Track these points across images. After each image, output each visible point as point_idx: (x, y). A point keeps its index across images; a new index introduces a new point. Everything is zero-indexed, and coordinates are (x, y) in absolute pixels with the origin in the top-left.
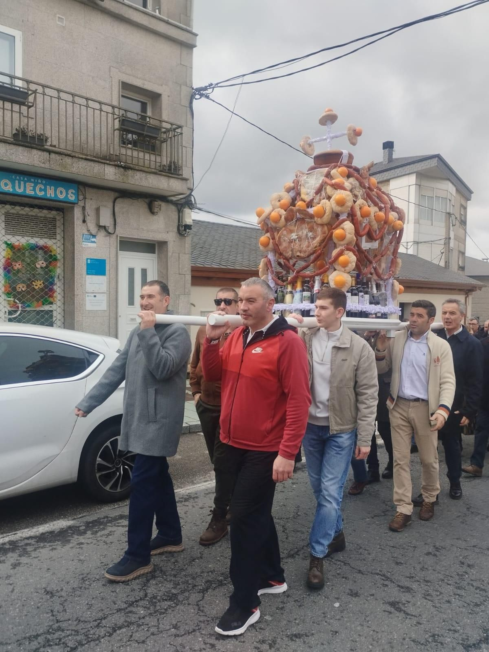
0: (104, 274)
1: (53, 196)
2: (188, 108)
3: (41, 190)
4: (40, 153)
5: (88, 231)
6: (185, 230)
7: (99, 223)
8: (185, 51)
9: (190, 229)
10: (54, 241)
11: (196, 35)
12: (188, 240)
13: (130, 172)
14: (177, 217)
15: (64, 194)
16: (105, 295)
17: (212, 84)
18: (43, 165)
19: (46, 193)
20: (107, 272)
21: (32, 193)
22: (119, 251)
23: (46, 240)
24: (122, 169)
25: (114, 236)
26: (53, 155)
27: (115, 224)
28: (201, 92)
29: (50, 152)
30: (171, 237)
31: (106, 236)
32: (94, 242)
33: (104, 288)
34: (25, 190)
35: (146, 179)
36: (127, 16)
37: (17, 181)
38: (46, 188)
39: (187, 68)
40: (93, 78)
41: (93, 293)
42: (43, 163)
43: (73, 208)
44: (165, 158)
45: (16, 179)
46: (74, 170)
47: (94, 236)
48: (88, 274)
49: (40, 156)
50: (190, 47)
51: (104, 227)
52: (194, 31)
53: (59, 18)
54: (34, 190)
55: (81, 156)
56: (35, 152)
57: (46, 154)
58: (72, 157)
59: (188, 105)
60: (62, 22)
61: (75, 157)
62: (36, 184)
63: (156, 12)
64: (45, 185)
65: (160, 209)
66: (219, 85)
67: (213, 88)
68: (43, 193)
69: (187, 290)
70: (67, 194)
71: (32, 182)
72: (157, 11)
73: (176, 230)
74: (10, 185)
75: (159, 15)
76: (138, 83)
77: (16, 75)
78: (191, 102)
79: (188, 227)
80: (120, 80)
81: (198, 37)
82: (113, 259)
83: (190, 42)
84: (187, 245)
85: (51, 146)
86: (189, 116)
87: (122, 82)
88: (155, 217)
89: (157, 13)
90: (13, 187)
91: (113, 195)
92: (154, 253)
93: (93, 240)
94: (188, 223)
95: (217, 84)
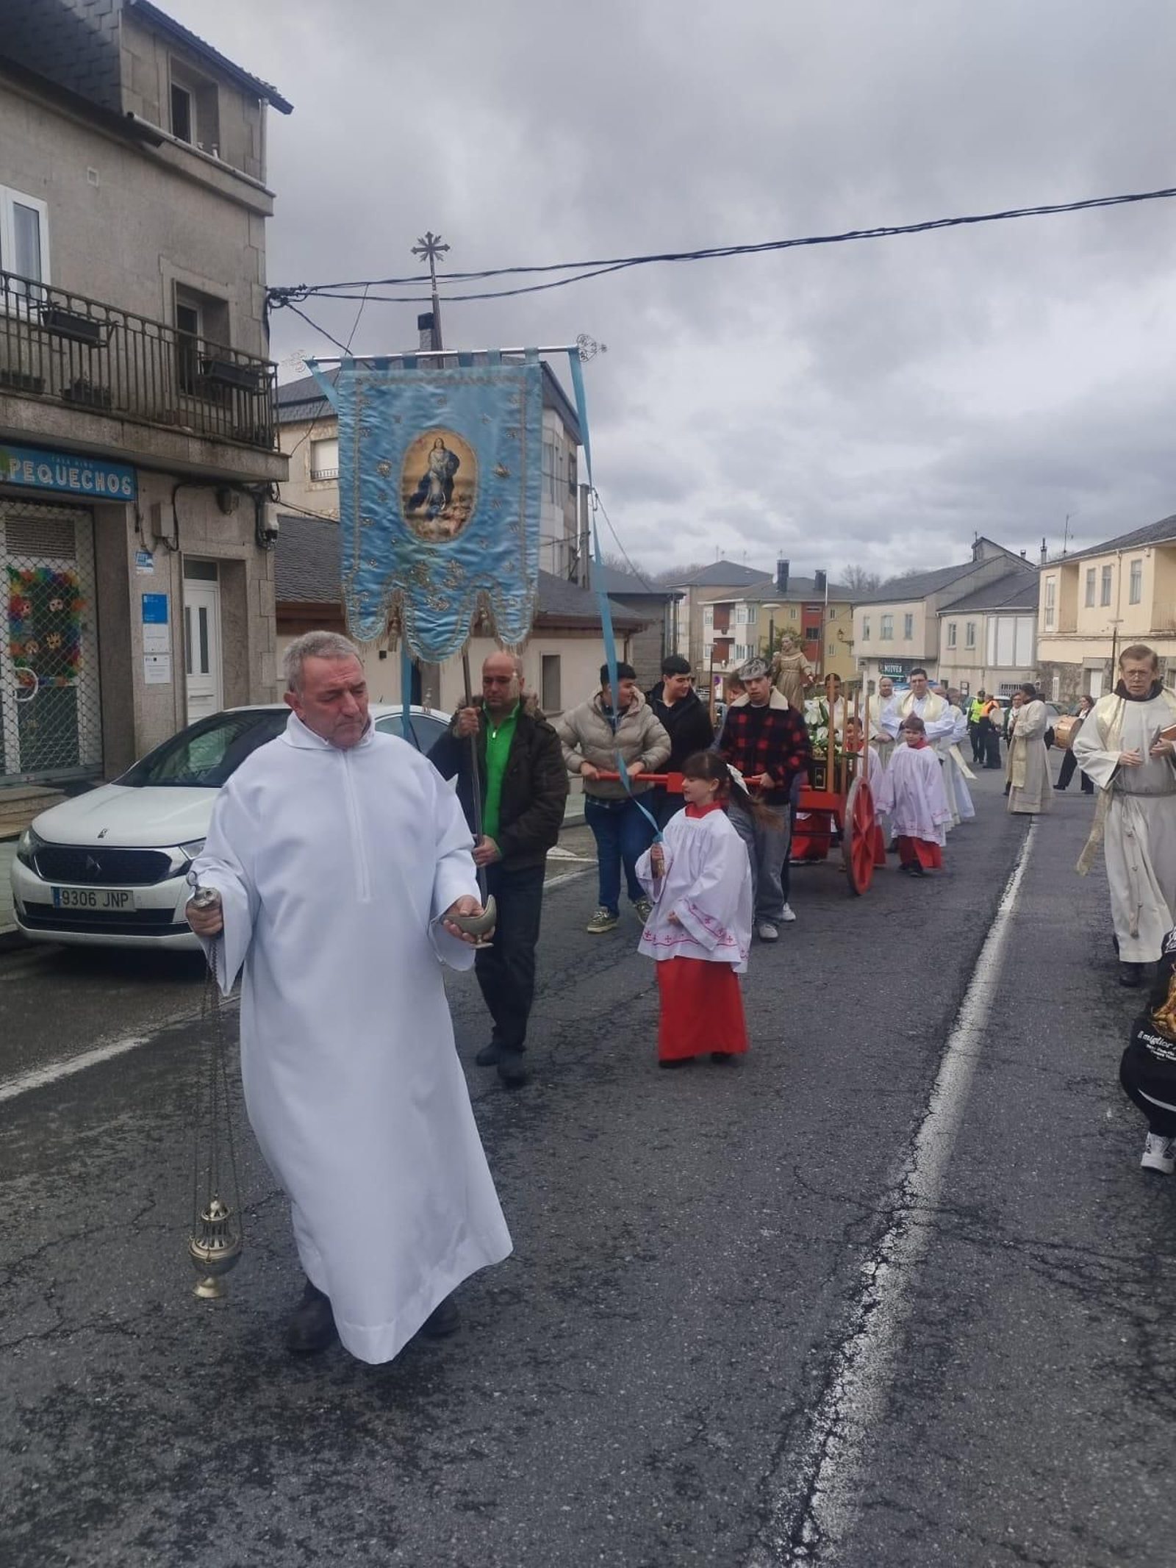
0: (164, 621)
1: (103, 489)
2: (262, 325)
3: (88, 480)
4: (111, 423)
5: (143, 546)
6: (268, 540)
7: (160, 532)
8: (255, 222)
9: (275, 537)
10: (71, 563)
11: (272, 196)
12: (271, 556)
13: (219, 449)
14: (254, 516)
15: (117, 487)
16: (167, 656)
17: (304, 287)
18: (114, 444)
19: (94, 485)
20: (169, 618)
21: (77, 486)
22: (184, 580)
23: (47, 561)
24: (209, 445)
25: (175, 554)
26: (127, 426)
27: (177, 533)
28: (282, 296)
29: (122, 421)
30: (246, 552)
31: (164, 554)
32: (149, 565)
33: (165, 645)
34: (68, 481)
35: (239, 459)
36: (182, 167)
37: (58, 467)
38: (94, 476)
39: (256, 252)
40: (138, 277)
41: (152, 654)
42: (116, 440)
43: (124, 506)
44: (235, 413)
45: (56, 463)
46: (152, 449)
47: (150, 555)
48: (145, 621)
49: (111, 428)
50: (260, 214)
51: (165, 539)
52: (268, 188)
53: (91, 172)
54: (79, 480)
55: (161, 426)
56: (105, 421)
57: (118, 425)
58: (149, 427)
59: (260, 318)
60: (95, 180)
61: (154, 427)
62: (82, 469)
63: (212, 154)
64: (93, 471)
65: (237, 506)
66: (320, 291)
67: (306, 295)
68: (91, 485)
69: (271, 645)
70: (121, 485)
71: (75, 467)
72: (215, 152)
73: (253, 539)
74: (50, 474)
75: (218, 160)
76: (195, 282)
77: (43, 282)
78: (265, 314)
79: (272, 534)
80: (173, 280)
81: (275, 200)
82: (176, 593)
83: (264, 208)
84: (269, 566)
85: (119, 409)
86: (264, 338)
87: (178, 284)
88: (227, 518)
89: (215, 157)
90: (54, 478)
91: (172, 481)
92: (214, 579)
93: (149, 561)
94: (273, 528)
95: (316, 288)
